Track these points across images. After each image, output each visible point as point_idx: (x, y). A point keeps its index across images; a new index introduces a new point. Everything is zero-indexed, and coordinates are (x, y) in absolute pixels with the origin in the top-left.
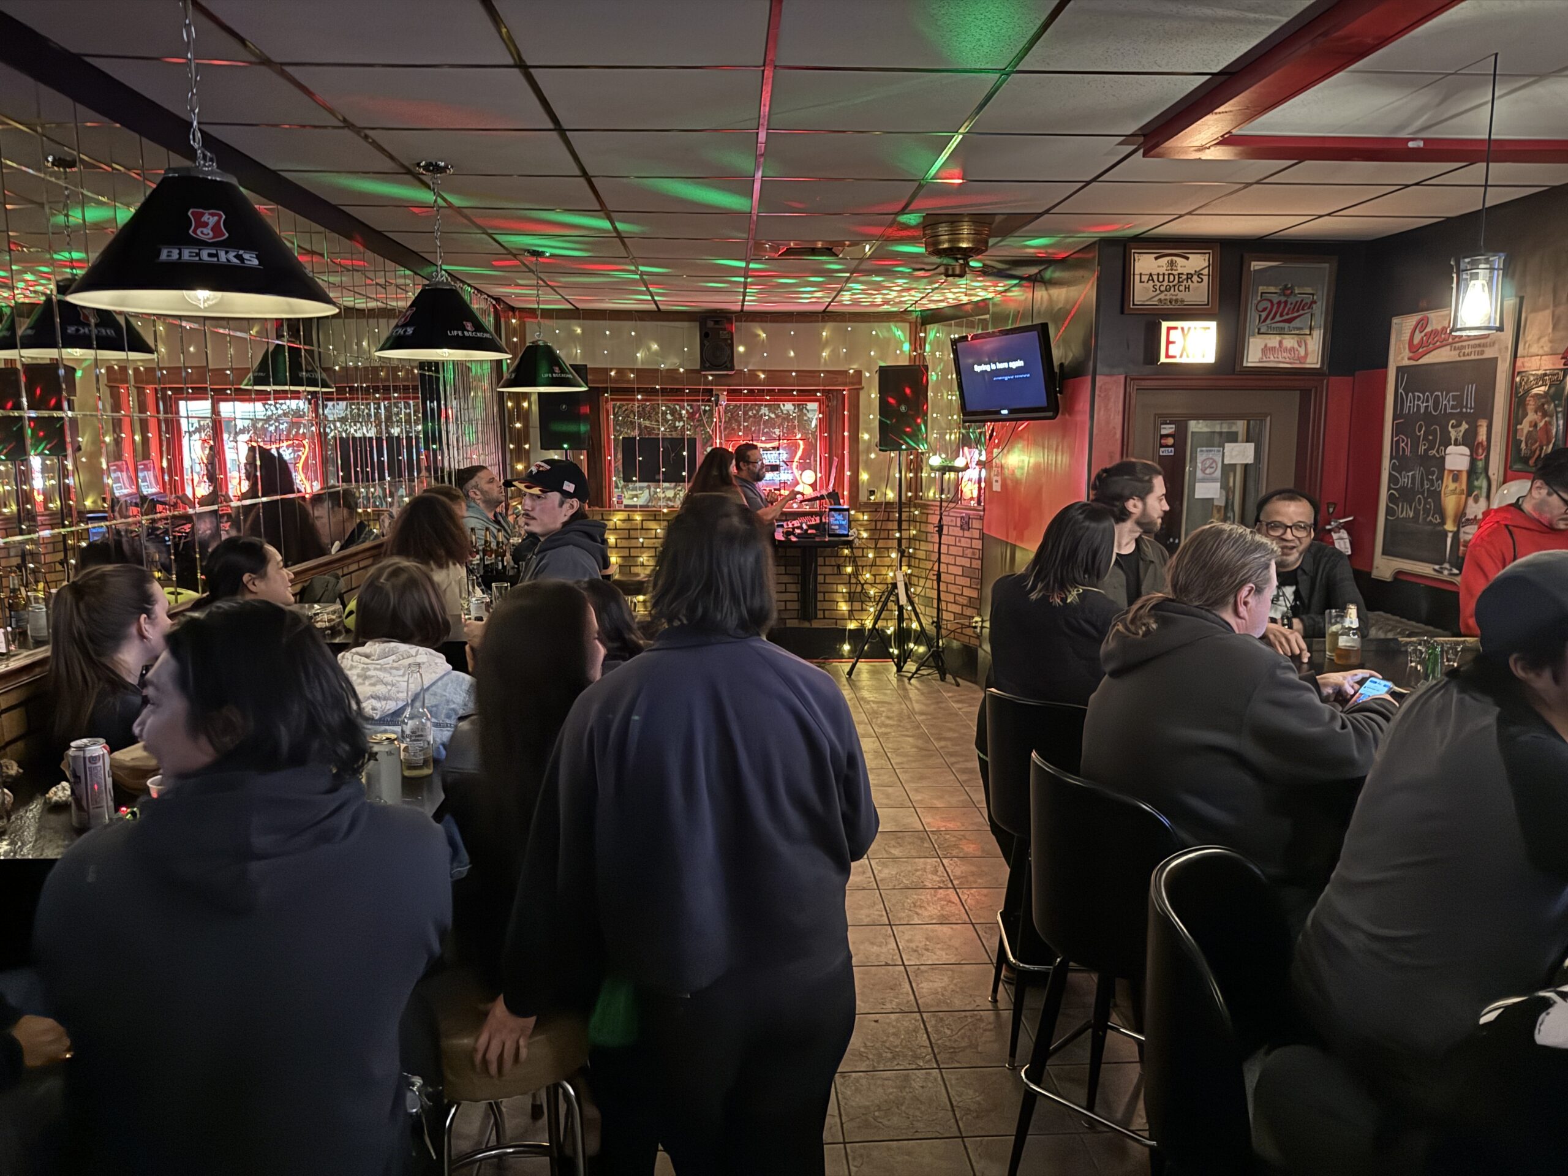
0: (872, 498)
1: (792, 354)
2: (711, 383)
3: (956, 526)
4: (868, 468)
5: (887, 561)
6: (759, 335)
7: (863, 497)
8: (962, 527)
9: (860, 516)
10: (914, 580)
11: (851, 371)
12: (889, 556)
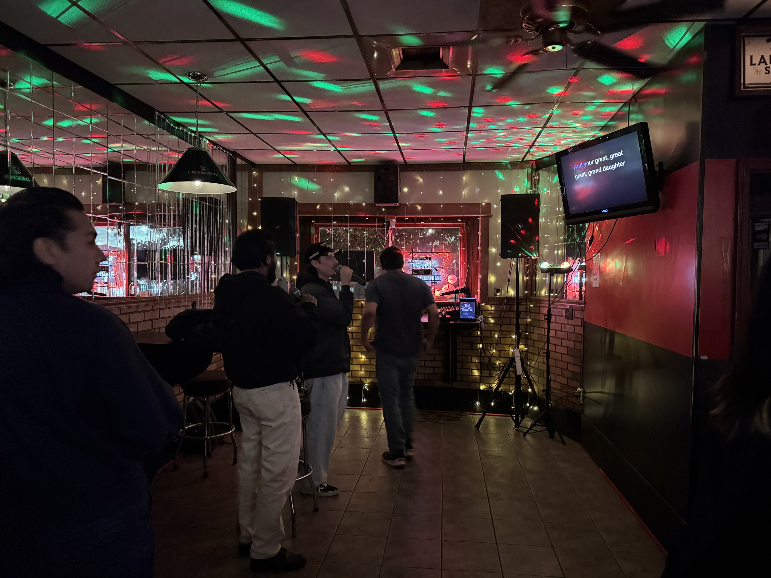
0: (498, 294)
1: (441, 192)
2: (384, 213)
3: (562, 316)
4: (495, 273)
5: (508, 341)
6: (418, 180)
7: (491, 294)
8: (566, 317)
9: (489, 307)
10: (530, 356)
11: (483, 204)
12: (511, 337)
